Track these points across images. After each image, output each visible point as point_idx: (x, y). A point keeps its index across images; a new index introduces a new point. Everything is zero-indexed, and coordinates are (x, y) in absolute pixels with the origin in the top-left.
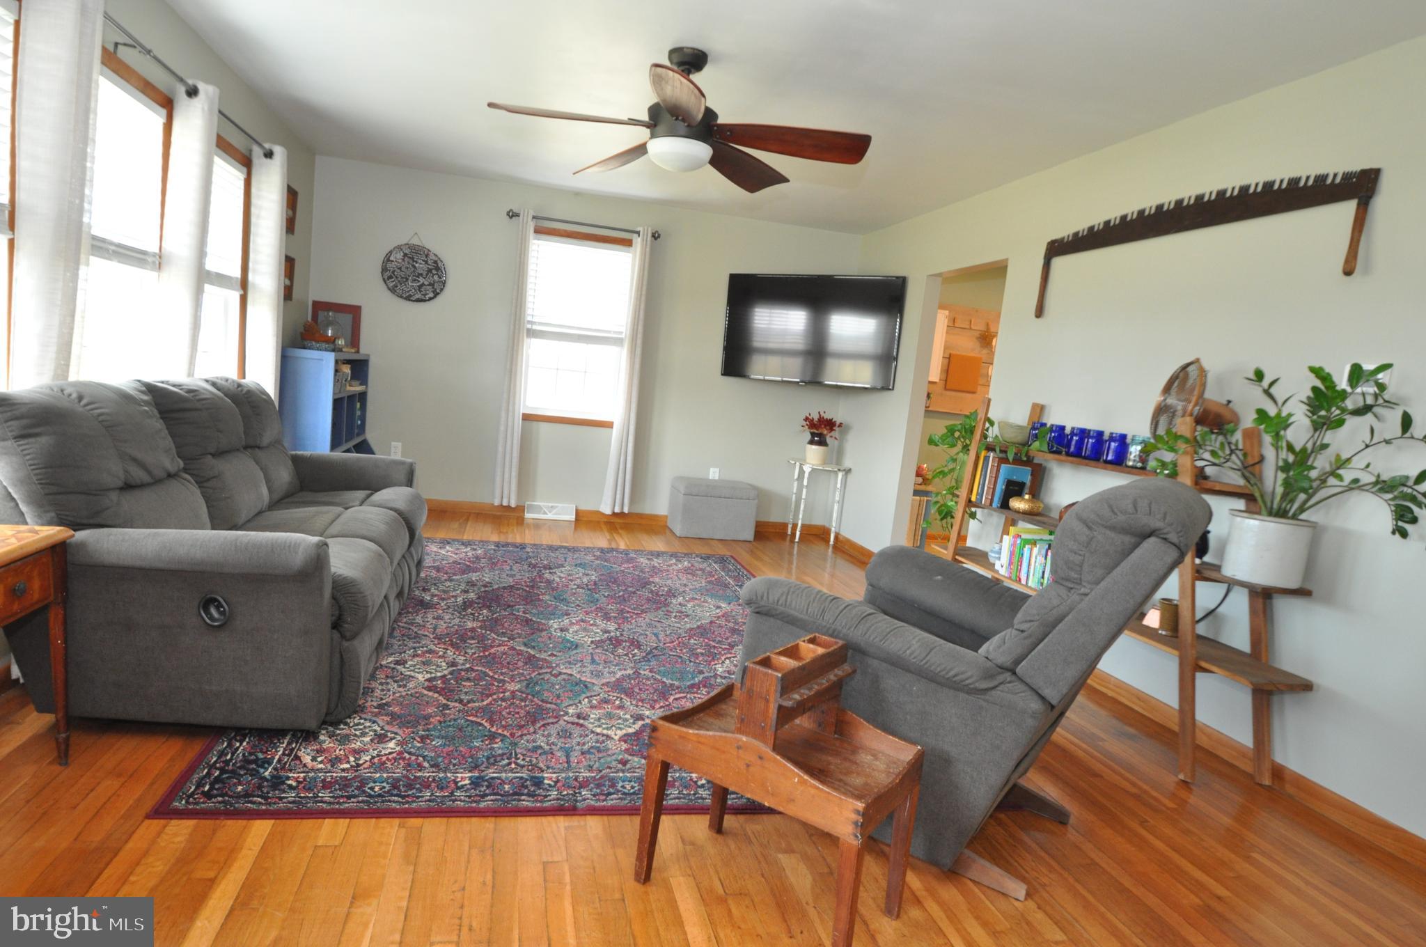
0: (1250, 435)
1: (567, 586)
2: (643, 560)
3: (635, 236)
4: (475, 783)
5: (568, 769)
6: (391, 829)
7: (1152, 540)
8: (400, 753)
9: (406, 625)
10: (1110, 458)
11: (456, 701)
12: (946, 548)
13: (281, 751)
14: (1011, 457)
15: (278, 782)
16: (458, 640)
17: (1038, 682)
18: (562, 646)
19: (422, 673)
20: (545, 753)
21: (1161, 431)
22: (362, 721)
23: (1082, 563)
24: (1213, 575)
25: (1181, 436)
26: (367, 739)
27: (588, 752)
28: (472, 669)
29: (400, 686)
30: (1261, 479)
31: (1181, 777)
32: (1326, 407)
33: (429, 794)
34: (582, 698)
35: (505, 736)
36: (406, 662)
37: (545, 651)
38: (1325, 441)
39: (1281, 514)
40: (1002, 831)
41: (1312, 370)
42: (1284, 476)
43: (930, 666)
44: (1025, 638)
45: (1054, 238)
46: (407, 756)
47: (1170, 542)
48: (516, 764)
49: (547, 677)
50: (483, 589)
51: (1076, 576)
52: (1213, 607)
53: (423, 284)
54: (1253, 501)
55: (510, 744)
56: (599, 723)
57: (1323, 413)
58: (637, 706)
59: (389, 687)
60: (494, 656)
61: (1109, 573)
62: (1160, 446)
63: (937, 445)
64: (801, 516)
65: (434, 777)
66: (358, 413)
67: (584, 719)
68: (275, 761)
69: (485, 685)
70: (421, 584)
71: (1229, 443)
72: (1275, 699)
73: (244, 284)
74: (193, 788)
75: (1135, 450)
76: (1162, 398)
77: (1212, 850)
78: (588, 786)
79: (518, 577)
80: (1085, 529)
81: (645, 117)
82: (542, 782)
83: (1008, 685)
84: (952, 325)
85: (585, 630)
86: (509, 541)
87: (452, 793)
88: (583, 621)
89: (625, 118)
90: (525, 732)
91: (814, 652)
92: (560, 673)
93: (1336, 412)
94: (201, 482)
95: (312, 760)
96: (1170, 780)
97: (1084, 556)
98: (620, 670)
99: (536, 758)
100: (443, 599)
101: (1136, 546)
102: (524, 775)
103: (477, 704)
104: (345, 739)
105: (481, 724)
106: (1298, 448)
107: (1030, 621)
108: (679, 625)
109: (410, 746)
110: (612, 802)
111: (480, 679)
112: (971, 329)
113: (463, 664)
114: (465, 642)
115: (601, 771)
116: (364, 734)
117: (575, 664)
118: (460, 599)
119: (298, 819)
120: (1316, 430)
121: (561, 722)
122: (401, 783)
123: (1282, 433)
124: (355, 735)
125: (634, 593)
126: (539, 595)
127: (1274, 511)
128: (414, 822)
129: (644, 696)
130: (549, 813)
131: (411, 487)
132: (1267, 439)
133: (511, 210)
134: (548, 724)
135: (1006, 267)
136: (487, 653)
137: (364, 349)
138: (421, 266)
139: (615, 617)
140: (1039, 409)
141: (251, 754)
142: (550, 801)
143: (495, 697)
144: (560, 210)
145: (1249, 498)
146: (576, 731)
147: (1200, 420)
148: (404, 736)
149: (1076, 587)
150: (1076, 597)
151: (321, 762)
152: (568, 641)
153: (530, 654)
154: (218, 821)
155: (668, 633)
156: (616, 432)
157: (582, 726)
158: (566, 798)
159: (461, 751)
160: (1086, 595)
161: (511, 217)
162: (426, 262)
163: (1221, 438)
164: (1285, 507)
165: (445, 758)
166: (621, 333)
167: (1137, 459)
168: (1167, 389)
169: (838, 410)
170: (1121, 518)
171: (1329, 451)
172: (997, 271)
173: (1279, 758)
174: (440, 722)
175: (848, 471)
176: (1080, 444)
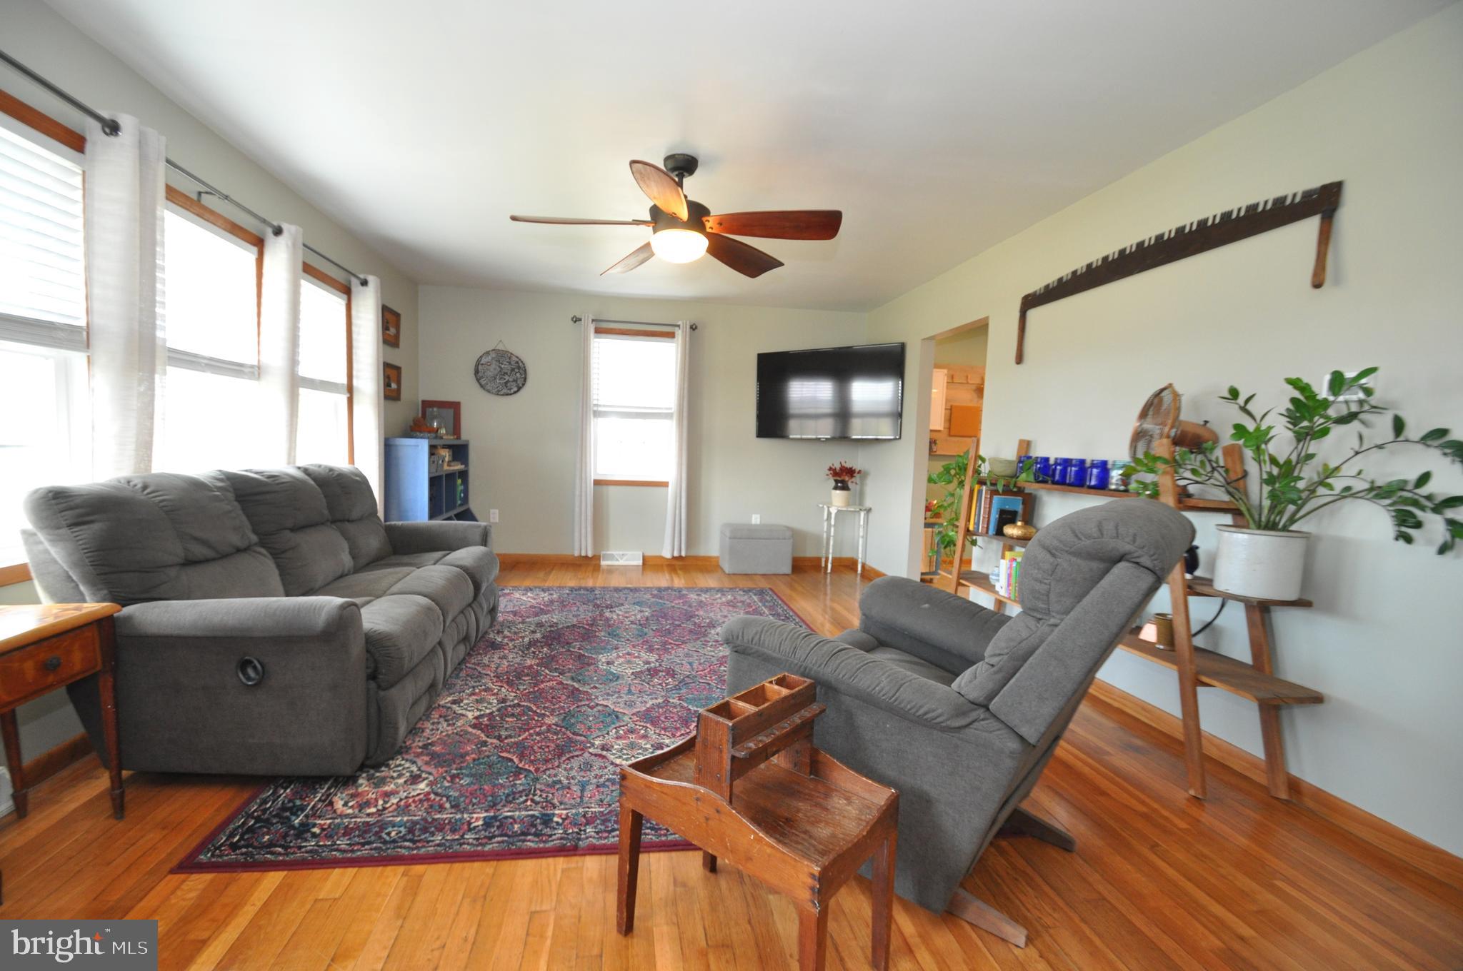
0: (1230, 452)
1: (622, 623)
2: (693, 596)
3: (677, 328)
4: (488, 824)
5: (579, 805)
6: (394, 877)
7: (1122, 565)
8: (428, 794)
9: (473, 666)
10: (1093, 483)
11: (495, 738)
12: (950, 573)
13: (319, 796)
14: (1000, 488)
15: (305, 828)
16: (512, 678)
17: (1014, 720)
18: (604, 678)
19: (473, 711)
20: (563, 788)
21: (1140, 455)
22: (403, 762)
23: (1049, 592)
24: (1205, 589)
25: (1159, 458)
26: (401, 781)
27: (603, 785)
28: (519, 705)
29: (449, 725)
30: (1246, 494)
31: (1192, 792)
32: (1308, 418)
33: (440, 838)
34: (610, 728)
35: (530, 771)
36: (462, 701)
37: (588, 684)
38: (1310, 451)
39: (1271, 526)
40: (1003, 861)
41: (1290, 381)
42: (1270, 488)
43: (900, 703)
44: (996, 673)
45: (1027, 293)
46: (432, 796)
47: (1144, 567)
48: (533, 800)
49: (584, 709)
50: (549, 629)
51: (1043, 606)
52: (1209, 619)
53: (508, 381)
54: (1241, 516)
55: (533, 780)
56: (620, 754)
57: (1305, 424)
58: (659, 735)
59: (440, 726)
60: (542, 691)
61: (1078, 602)
62: (1139, 468)
63: (935, 483)
64: (831, 551)
65: (451, 818)
66: (461, 488)
67: (607, 750)
68: (309, 808)
69: (526, 720)
70: (497, 627)
71: (1210, 461)
72: (1284, 713)
73: (350, 389)
74: (224, 839)
75: (1115, 475)
76: (1138, 424)
77: (1230, 878)
78: (594, 823)
79: (582, 617)
80: (1048, 556)
81: (648, 218)
82: (551, 820)
83: (982, 723)
84: (951, 381)
85: (629, 662)
86: (583, 585)
87: (462, 836)
88: (629, 654)
89: (630, 220)
90: (550, 766)
91: (779, 693)
92: (597, 705)
93: (1319, 421)
94: (277, 555)
95: (343, 805)
96: (1180, 796)
97: (1050, 585)
98: (652, 699)
99: (552, 794)
100: (512, 640)
101: (1107, 571)
102: (536, 813)
103: (513, 740)
104: (383, 781)
105: (511, 760)
106: (1281, 461)
107: (1000, 655)
108: (713, 654)
109: (439, 786)
110: (613, 840)
111: (523, 714)
112: (968, 383)
113: (512, 701)
114: (520, 679)
115: (610, 805)
116: (400, 776)
117: (612, 695)
118: (526, 640)
119: (310, 869)
120: (1299, 441)
121: (586, 755)
122: (418, 826)
123: (1263, 446)
124: (392, 777)
125: (679, 626)
126: (596, 631)
127: (1263, 524)
128: (419, 869)
129: (668, 724)
130: (549, 854)
131: (485, 546)
132: (1249, 453)
133: (575, 316)
134: (573, 757)
135: (987, 325)
136: (536, 689)
137: (464, 436)
138: (506, 367)
139: (658, 649)
140: (1025, 445)
141: (289, 802)
142: (553, 841)
143: (532, 731)
144: (615, 313)
145: (1236, 512)
146: (597, 763)
147: (1177, 442)
148: (436, 776)
149: (1045, 617)
150: (1044, 628)
151: (352, 807)
152: (612, 674)
153: (574, 687)
154: (234, 875)
155: (702, 661)
156: (671, 489)
157: (603, 757)
158: (570, 837)
159: (484, 790)
160: (1056, 625)
161: (575, 322)
162: (510, 363)
163: (1200, 457)
164: (1275, 519)
165: (467, 797)
166: (671, 409)
167: (1120, 483)
168: (1143, 415)
169: (856, 460)
170: (1087, 542)
171: (1314, 461)
172: (979, 329)
173: (1294, 771)
174: (474, 760)
175: (869, 511)
176: (1064, 472)
